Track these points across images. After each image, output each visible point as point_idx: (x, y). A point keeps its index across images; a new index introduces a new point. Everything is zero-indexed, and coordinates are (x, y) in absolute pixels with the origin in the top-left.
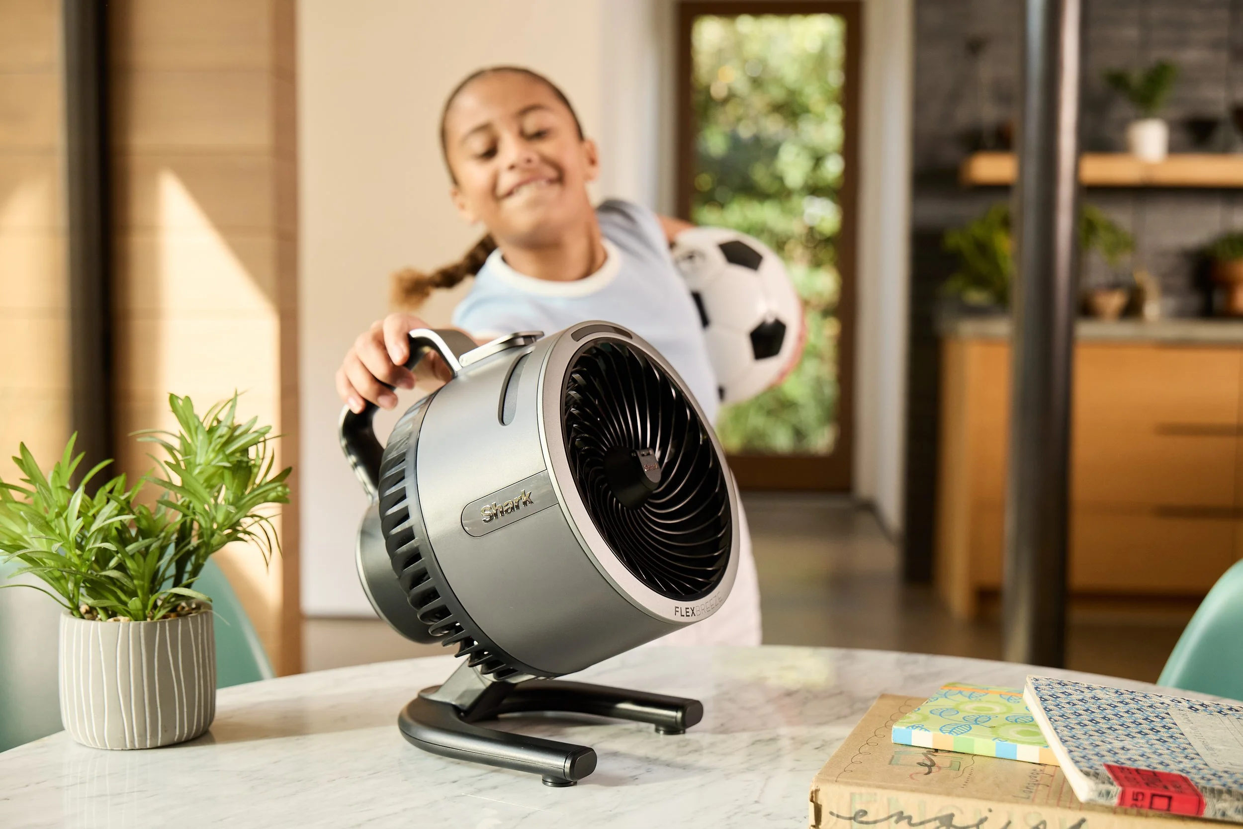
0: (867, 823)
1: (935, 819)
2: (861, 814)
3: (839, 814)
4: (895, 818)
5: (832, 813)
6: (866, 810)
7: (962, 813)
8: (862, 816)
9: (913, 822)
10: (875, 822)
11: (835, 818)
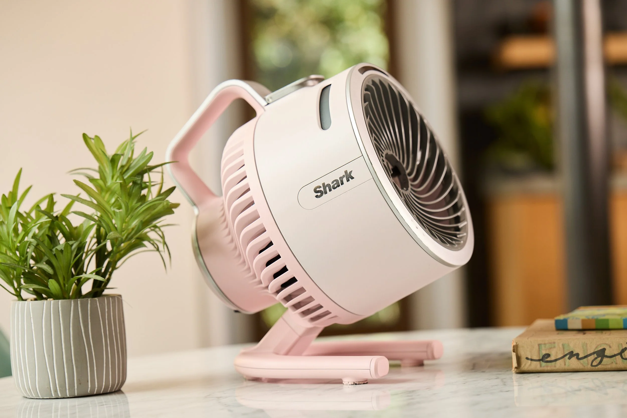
0: (551, 361)
1: (594, 353)
2: (546, 356)
3: (532, 358)
4: (568, 356)
5: (527, 358)
6: (549, 353)
7: (610, 347)
8: (547, 358)
9: (580, 357)
10: (556, 360)
11: (529, 361)
